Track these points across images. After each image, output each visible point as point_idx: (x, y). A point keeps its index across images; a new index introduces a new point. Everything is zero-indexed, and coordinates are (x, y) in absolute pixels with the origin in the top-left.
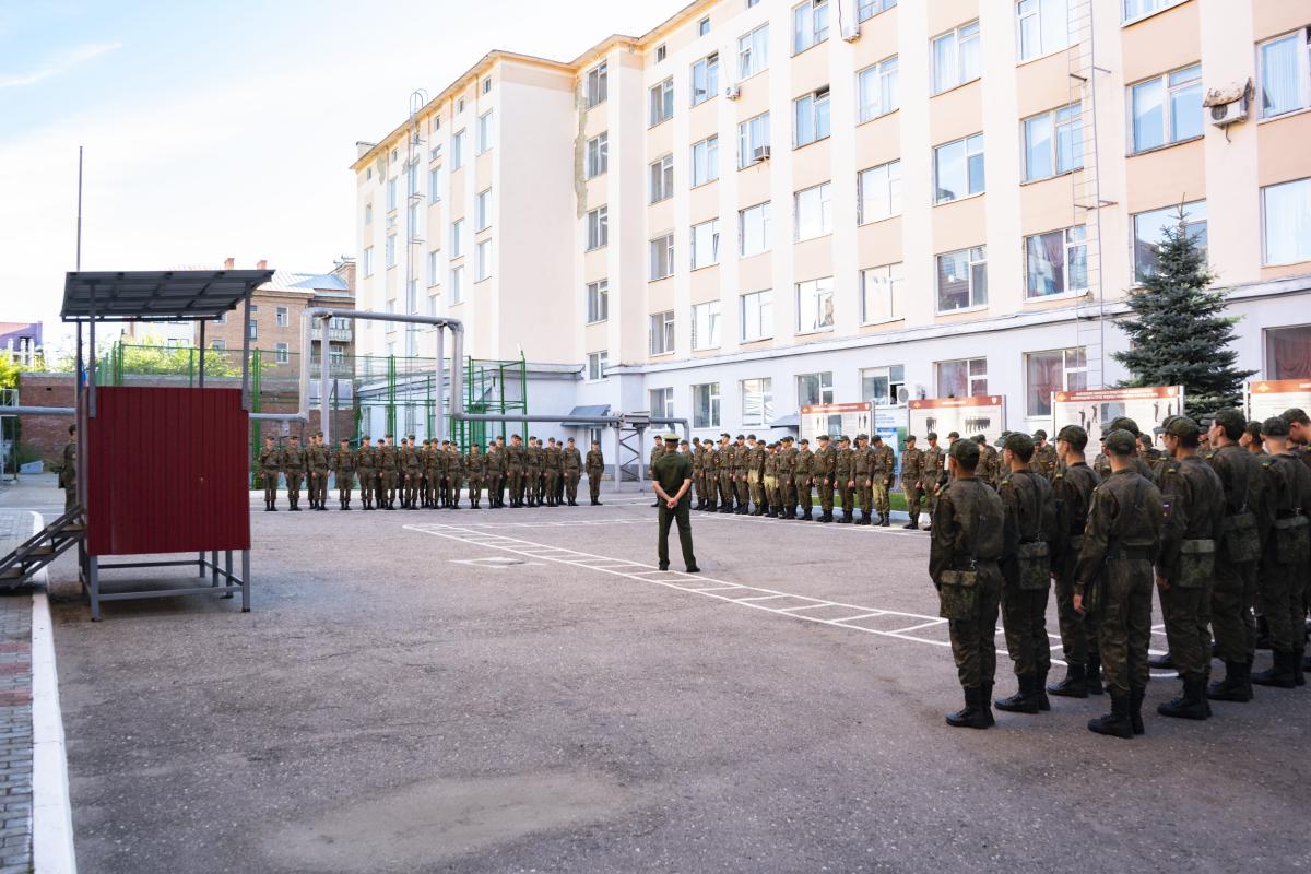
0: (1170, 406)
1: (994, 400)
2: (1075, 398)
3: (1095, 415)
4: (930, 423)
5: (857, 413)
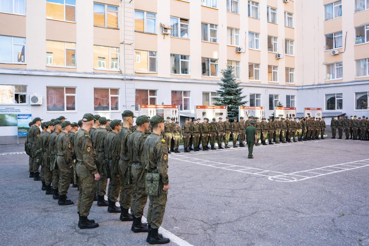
4: (204, 114)
5: (172, 109)
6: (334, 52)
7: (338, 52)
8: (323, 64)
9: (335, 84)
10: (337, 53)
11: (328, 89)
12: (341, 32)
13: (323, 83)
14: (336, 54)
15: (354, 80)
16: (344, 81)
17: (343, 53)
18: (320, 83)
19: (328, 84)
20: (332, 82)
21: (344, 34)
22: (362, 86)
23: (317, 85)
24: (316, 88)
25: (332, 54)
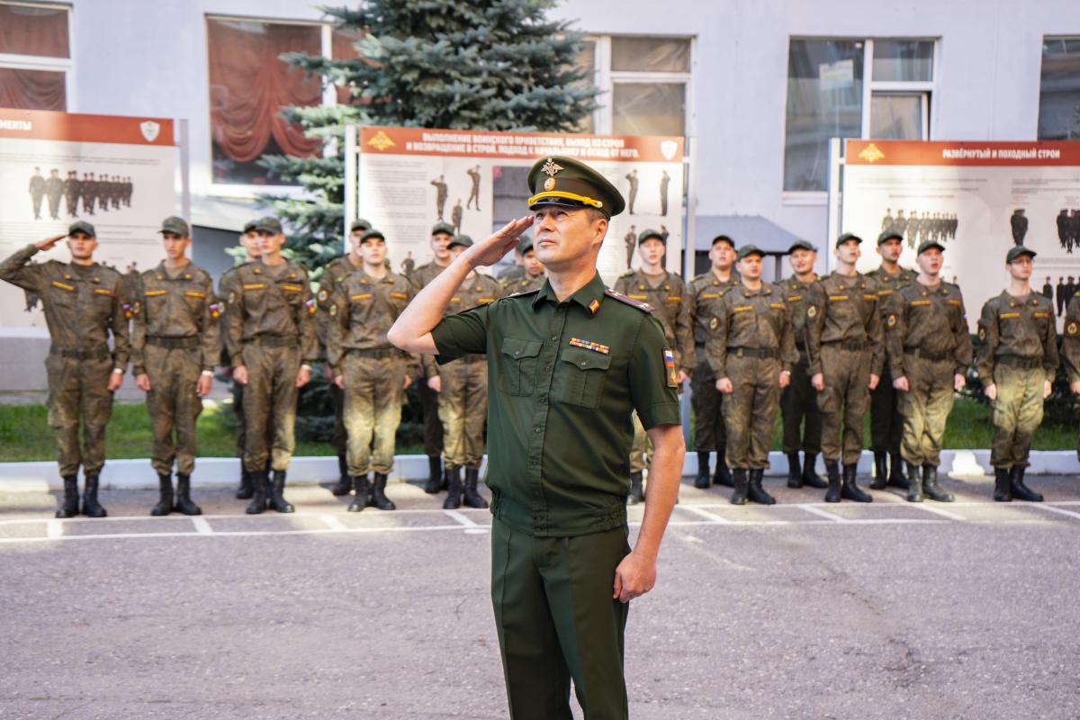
0: (666, 181)
1: (150, 131)
2: (418, 146)
3: (475, 191)
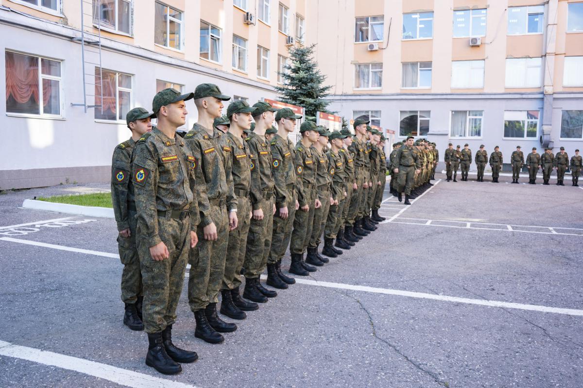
6: (371, 46)
7: (377, 46)
8: (351, 63)
9: (371, 95)
10: (376, 48)
11: (360, 103)
12: (382, 17)
13: (351, 92)
14: (374, 49)
15: (399, 92)
16: (383, 92)
17: (384, 50)
18: (345, 92)
19: (360, 96)
20: (365, 93)
21: (386, 21)
22: (410, 102)
23: (342, 95)
24: (340, 100)
25: (369, 49)
